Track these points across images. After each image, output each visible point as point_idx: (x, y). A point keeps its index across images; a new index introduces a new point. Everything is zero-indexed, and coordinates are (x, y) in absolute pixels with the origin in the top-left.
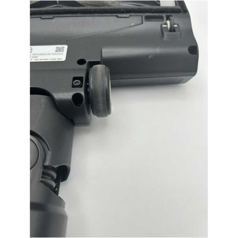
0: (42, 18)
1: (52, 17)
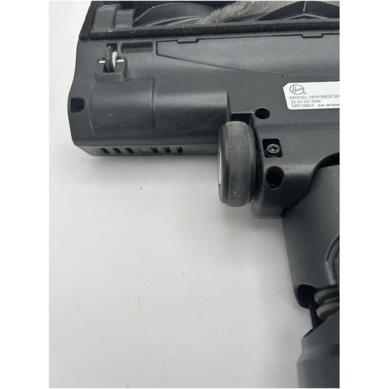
0: (304, 36)
1: (321, 35)
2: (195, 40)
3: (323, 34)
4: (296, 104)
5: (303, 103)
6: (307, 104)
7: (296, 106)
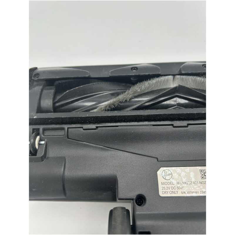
1: (186, 125)
2: (95, 128)
3: (188, 124)
4: (165, 190)
5: (171, 190)
6: (173, 190)
7: (165, 193)
